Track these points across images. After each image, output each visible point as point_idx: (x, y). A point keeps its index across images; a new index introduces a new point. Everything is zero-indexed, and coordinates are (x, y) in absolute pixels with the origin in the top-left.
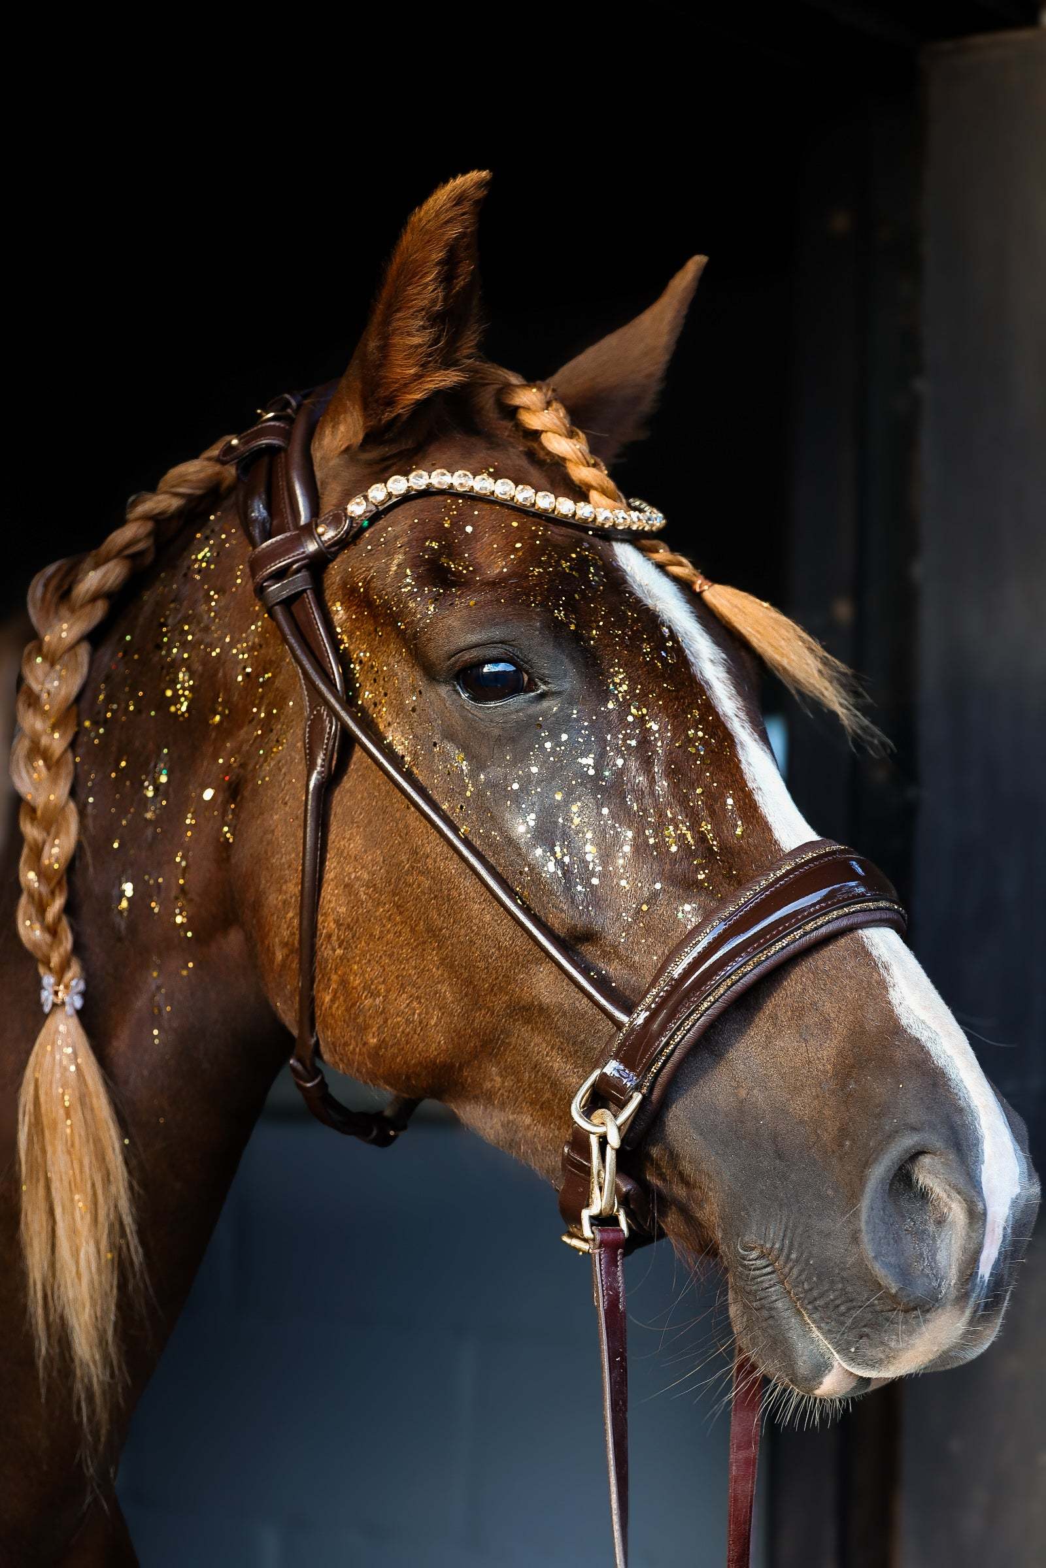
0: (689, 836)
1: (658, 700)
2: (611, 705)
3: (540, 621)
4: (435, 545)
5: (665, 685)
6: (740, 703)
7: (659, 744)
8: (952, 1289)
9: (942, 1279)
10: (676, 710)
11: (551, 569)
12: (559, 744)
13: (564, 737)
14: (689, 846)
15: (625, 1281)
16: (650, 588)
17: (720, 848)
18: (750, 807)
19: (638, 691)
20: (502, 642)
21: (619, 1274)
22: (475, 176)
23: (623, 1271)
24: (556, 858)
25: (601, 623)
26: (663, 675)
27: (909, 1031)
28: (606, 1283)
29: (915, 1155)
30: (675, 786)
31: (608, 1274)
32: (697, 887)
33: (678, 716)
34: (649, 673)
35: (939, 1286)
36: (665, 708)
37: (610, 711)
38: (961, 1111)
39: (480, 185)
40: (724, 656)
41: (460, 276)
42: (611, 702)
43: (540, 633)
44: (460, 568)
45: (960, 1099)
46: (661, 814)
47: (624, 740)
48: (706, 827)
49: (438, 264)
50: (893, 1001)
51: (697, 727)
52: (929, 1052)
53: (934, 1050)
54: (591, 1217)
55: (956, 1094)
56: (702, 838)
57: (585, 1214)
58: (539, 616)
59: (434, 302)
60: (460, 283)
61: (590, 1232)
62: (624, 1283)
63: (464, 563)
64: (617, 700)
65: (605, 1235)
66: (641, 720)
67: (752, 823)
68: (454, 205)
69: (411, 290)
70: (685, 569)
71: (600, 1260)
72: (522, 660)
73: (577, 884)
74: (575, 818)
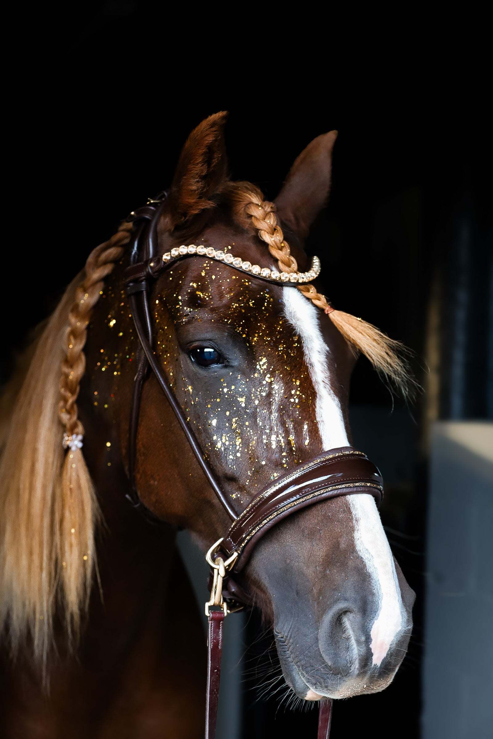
0: (282, 441)
1: (280, 375)
2: (256, 375)
3: (228, 333)
4: (195, 285)
5: (286, 367)
6: (328, 374)
7: (277, 395)
8: (356, 670)
9: (352, 664)
10: (288, 380)
11: (242, 305)
12: (231, 390)
13: (233, 387)
14: (281, 446)
15: (222, 636)
16: (295, 314)
17: (296, 449)
18: (315, 430)
19: (271, 369)
20: (210, 340)
21: (220, 632)
22: (220, 114)
23: (223, 631)
24: (222, 442)
25: (261, 334)
26: (286, 362)
27: (359, 553)
28: (213, 637)
29: (345, 612)
30: (281, 416)
31: (214, 632)
32: (281, 466)
33: (289, 383)
34: (279, 361)
35: (351, 666)
36: (282, 379)
37: (256, 378)
38: (373, 594)
39: (223, 118)
40: (328, 349)
41: (215, 159)
42: (256, 373)
43: (226, 339)
44: (206, 297)
45: (374, 589)
46: (271, 429)
47: (260, 392)
48: (292, 437)
49: (202, 155)
50: (355, 537)
51: (297, 389)
52: (365, 565)
53: (368, 564)
54: (209, 607)
55: (373, 587)
56: (289, 443)
57: (207, 605)
58: (228, 329)
59: (202, 171)
60: (215, 161)
61: (208, 613)
62: (222, 637)
63: (208, 294)
64: (260, 373)
65: (214, 615)
66: (271, 384)
67: (313, 438)
68: (210, 128)
69: (190, 166)
70: (322, 301)
71: (211, 626)
72: (218, 349)
73: (230, 455)
74: (234, 424)
